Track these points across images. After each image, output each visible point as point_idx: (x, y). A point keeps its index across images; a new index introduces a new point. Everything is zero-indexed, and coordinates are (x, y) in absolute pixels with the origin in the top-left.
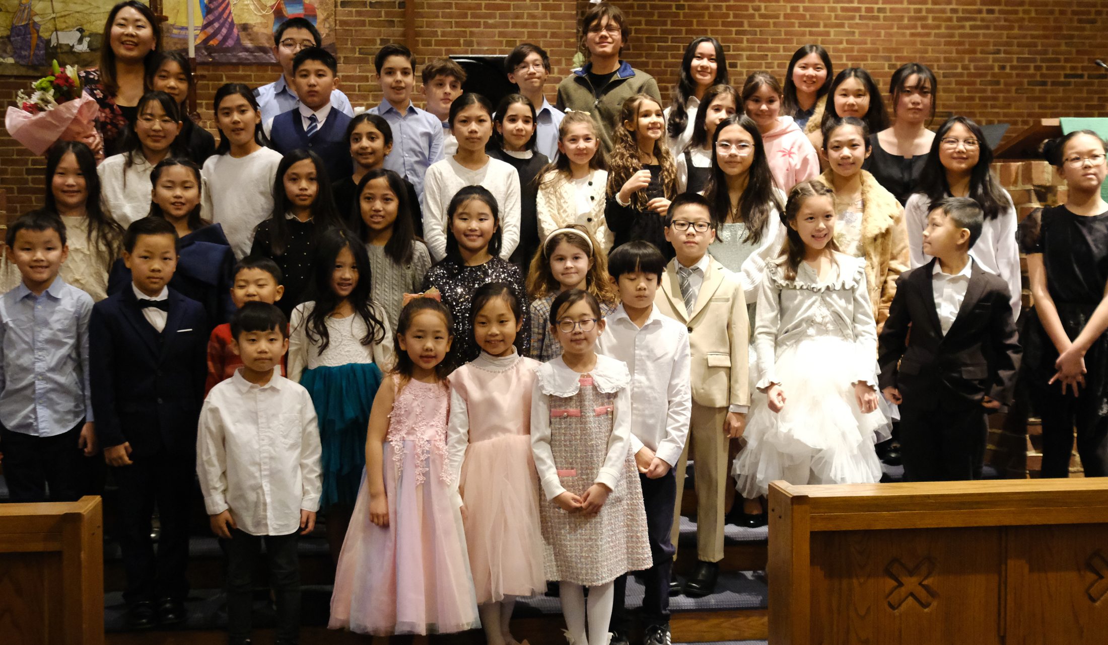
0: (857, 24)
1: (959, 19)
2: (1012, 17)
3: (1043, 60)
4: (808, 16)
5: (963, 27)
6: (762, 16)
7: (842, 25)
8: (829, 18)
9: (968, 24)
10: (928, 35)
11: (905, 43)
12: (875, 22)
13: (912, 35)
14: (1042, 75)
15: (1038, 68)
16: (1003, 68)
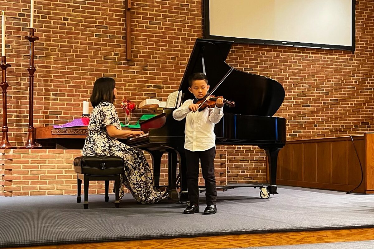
0: (302, 62)
1: (340, 62)
2: (359, 62)
3: (370, 80)
4: (283, 58)
5: (341, 65)
6: (265, 57)
7: (296, 62)
8: (291, 59)
9: (343, 64)
10: (328, 68)
11: (320, 71)
12: (309, 62)
13: (322, 67)
14: (370, 86)
15: (369, 83)
16: (356, 82)
